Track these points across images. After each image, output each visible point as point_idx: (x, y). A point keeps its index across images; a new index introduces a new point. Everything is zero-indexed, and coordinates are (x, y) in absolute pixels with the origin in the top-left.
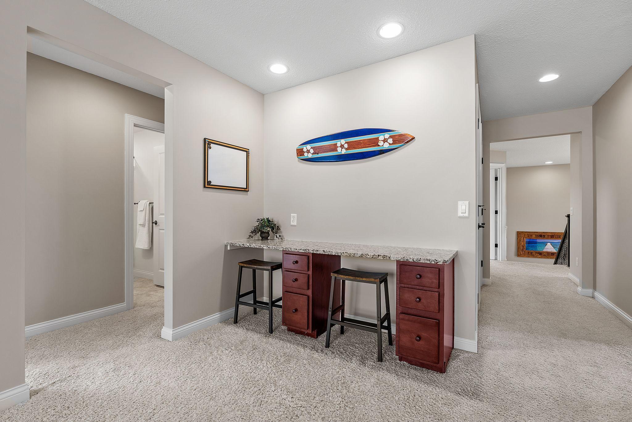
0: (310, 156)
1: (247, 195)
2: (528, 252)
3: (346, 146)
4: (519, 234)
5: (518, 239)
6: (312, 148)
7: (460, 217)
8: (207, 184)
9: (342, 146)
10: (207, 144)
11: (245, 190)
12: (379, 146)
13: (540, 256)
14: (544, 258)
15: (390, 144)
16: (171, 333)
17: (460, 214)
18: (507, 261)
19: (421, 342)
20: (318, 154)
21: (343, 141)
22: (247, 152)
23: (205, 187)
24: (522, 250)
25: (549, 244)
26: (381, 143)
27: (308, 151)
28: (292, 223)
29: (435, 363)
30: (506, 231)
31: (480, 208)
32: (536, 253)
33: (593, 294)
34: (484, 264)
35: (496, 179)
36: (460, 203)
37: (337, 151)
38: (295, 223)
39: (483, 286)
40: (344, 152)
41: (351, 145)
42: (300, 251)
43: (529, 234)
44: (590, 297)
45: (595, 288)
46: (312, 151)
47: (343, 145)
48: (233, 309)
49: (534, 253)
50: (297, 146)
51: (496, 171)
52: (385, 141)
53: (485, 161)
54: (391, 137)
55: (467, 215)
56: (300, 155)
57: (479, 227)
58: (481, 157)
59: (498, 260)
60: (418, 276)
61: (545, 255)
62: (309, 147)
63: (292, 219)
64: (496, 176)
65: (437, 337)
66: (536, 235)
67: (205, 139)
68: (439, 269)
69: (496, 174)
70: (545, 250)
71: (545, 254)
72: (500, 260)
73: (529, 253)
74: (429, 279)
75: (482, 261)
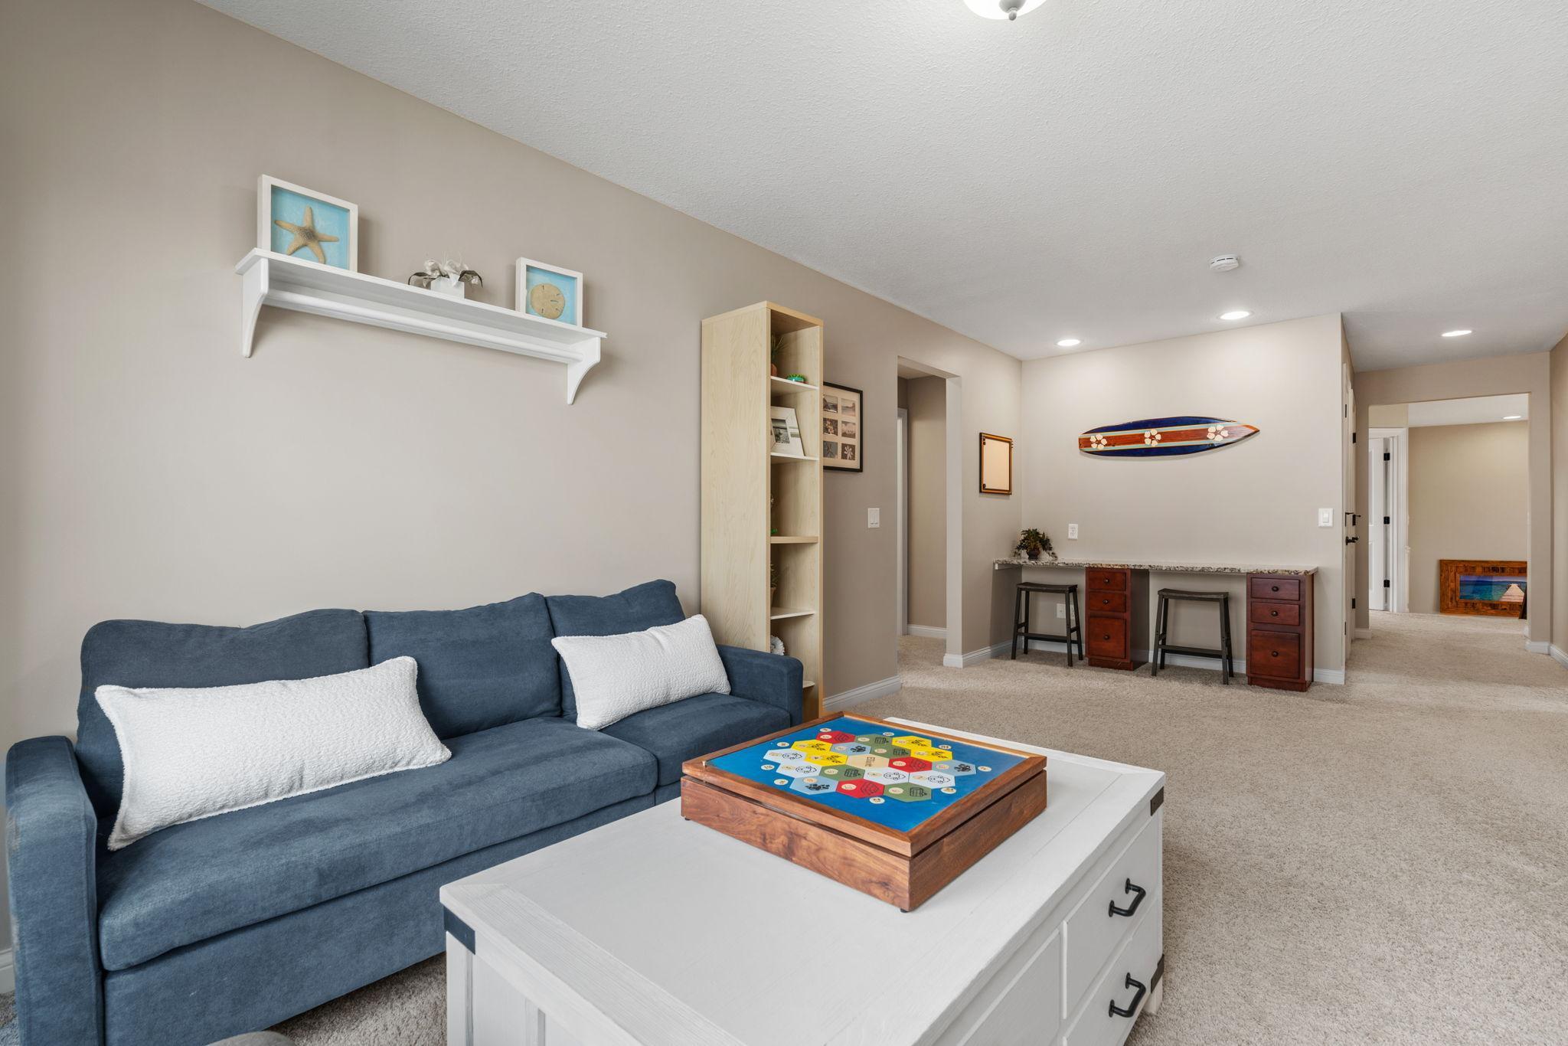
0: (1101, 448)
1: (1009, 499)
2: (1466, 604)
3: (1159, 437)
4: (1444, 566)
5: (1441, 575)
6: (1104, 438)
7: (1321, 527)
8: (982, 488)
9: (1152, 437)
10: (982, 438)
11: (1007, 493)
12: (1208, 439)
13: (1493, 611)
14: (1504, 615)
15: (1224, 437)
16: (962, 659)
17: (1321, 524)
18: (1410, 612)
19: (1278, 658)
20: (1114, 446)
21: (1154, 431)
22: (1009, 442)
23: (981, 491)
24: (1452, 599)
25: (1514, 586)
26: (1211, 436)
27: (1099, 442)
28: (1070, 537)
29: (1295, 678)
30: (1407, 555)
31: (1350, 517)
32: (1485, 604)
33: (1549, 649)
34: (1357, 603)
35: (1387, 457)
36: (1321, 510)
37: (1144, 443)
38: (1076, 536)
39: (1354, 640)
40: (1155, 444)
41: (1165, 437)
42: (1115, 567)
43: (1468, 566)
44: (1543, 654)
45: (1552, 641)
46: (1104, 442)
47: (1154, 437)
48: (1010, 643)
49: (1479, 606)
50: (1079, 433)
51: (1386, 441)
52: (1216, 433)
53: (1358, 438)
54: (1225, 429)
55: (1330, 524)
56: (1085, 447)
57: (1348, 541)
58: (1351, 431)
59: (1391, 610)
60: (1275, 589)
61: (1505, 609)
62: (1100, 436)
63: (1070, 531)
64: (1386, 449)
65: (1297, 651)
66: (1484, 568)
67: (981, 434)
68: (1300, 581)
69: (1386, 447)
70: (1505, 599)
71: (1504, 607)
72: (1395, 610)
73: (1469, 604)
74: (1289, 592)
75: (1354, 600)
